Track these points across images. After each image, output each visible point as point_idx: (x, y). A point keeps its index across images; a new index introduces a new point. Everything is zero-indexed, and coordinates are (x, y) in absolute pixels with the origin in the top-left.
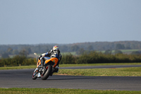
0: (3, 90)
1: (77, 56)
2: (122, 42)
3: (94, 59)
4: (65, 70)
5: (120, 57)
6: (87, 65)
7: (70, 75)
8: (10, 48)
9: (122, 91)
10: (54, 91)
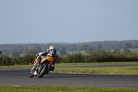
0: (14, 88)
1: (86, 54)
2: (130, 41)
3: (103, 58)
4: (74, 69)
5: (129, 56)
6: (97, 64)
7: (79, 73)
8: (21, 47)
9: (130, 89)
10: (63, 89)
